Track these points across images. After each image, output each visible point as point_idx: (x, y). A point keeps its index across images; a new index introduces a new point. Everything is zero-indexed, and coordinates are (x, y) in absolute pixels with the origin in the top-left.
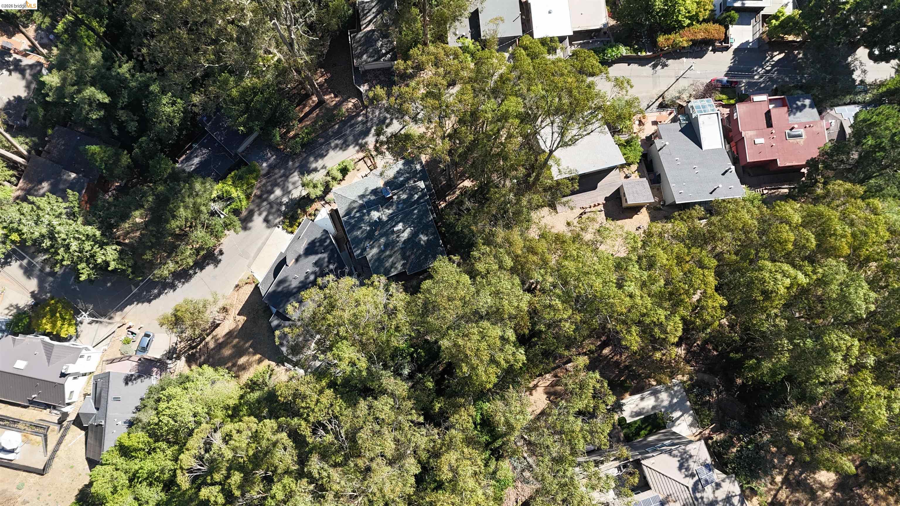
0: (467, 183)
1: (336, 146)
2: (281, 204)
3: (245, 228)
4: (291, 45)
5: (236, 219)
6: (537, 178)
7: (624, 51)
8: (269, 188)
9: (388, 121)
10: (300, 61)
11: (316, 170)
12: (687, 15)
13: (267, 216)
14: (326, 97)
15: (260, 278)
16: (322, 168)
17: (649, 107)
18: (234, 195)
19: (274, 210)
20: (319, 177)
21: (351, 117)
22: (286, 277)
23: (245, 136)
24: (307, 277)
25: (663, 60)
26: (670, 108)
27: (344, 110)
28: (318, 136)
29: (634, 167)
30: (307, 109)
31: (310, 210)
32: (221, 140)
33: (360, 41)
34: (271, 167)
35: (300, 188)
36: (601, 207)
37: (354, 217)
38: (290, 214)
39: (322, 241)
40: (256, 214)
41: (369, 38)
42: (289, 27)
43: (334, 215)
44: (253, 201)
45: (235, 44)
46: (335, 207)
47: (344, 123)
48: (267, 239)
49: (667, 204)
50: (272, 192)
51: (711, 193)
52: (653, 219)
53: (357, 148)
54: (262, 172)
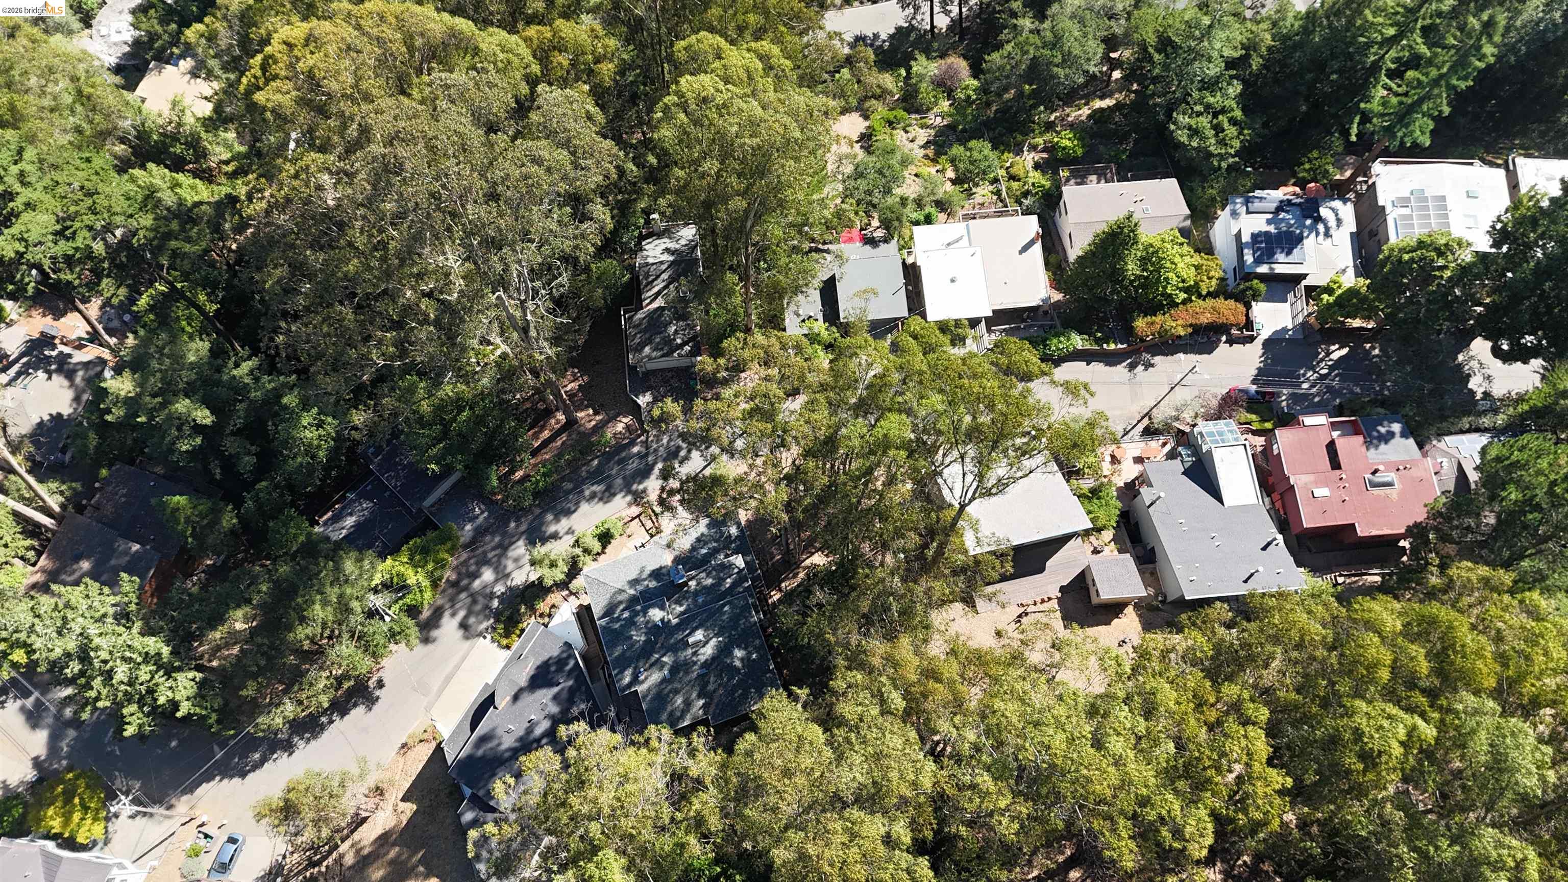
0: (818, 559)
1: (593, 496)
2: (491, 596)
3: (426, 640)
4: (525, 330)
5: (410, 622)
6: (940, 551)
7: (1078, 341)
8: (473, 568)
9: (683, 453)
10: (537, 356)
11: (555, 536)
12: (1181, 285)
13: (466, 617)
14: (580, 415)
15: (445, 731)
16: (567, 533)
17: (1126, 433)
18: (412, 580)
19: (478, 607)
20: (560, 549)
21: (620, 448)
22: (494, 730)
23: (438, 478)
24: (529, 731)
25: (1146, 356)
26: (1162, 434)
27: (609, 435)
28: (563, 479)
29: (1108, 535)
30: (546, 434)
31: (543, 607)
32: (395, 487)
33: (640, 324)
34: (479, 533)
35: (528, 567)
36: (1054, 604)
37: (618, 619)
38: (507, 613)
39: (560, 662)
40: (447, 614)
41: (656, 321)
42: (523, 302)
43: (584, 615)
44: (444, 591)
45: (432, 328)
46: (585, 600)
47: (607, 457)
48: (464, 659)
49: (1170, 598)
50: (476, 575)
51: (1246, 581)
52: (1148, 626)
53: (629, 498)
54: (462, 540)
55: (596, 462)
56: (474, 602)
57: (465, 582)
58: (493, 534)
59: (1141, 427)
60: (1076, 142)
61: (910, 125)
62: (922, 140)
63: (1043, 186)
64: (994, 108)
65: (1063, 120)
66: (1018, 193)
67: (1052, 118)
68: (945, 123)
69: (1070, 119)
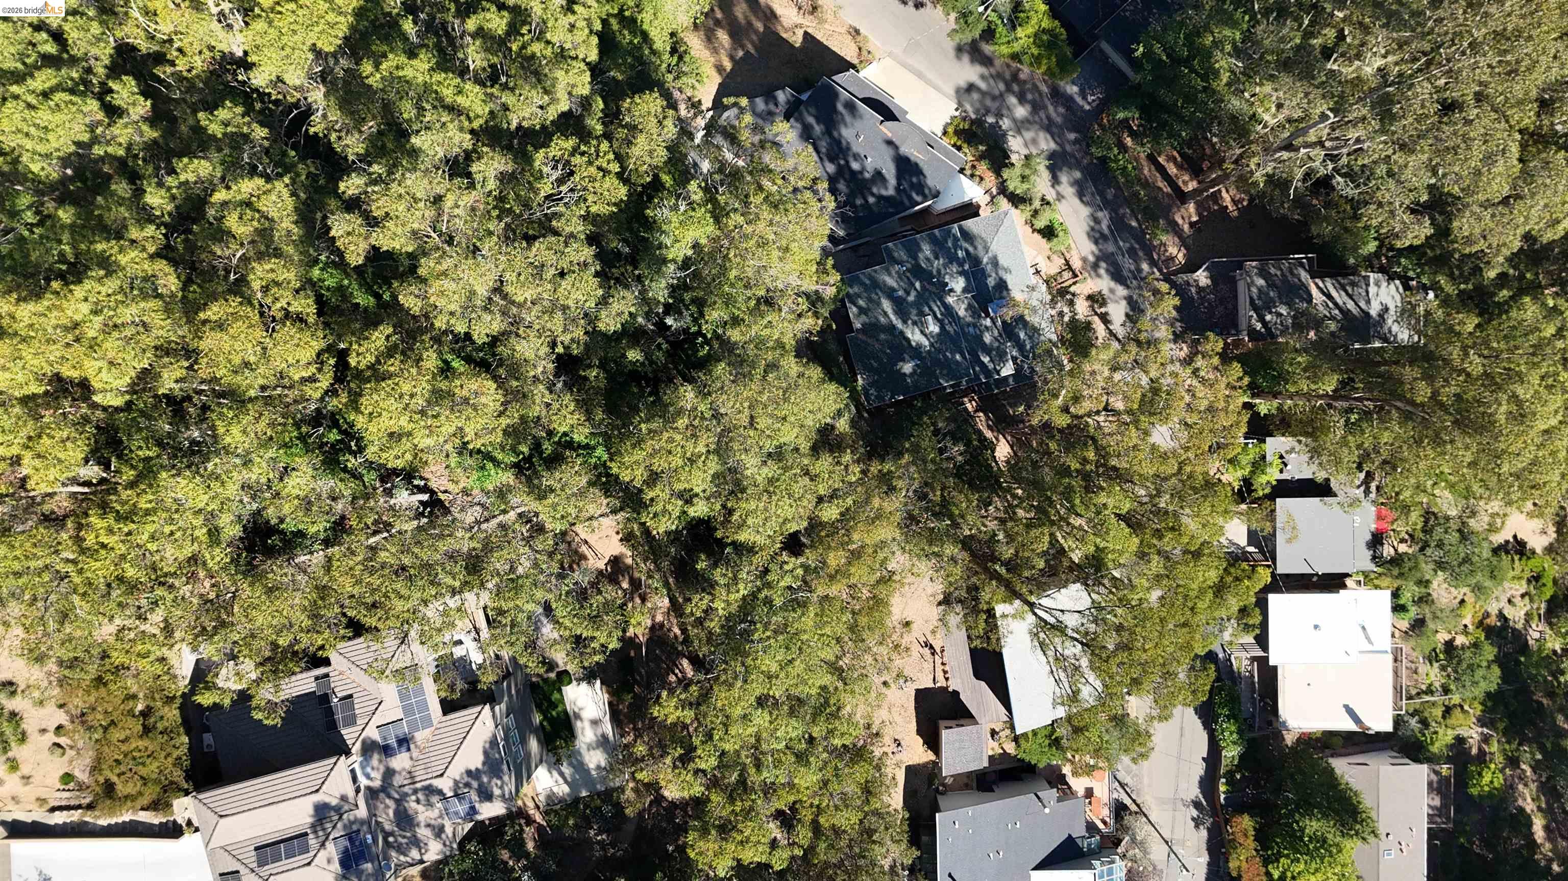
1: (1096, 221)
2: (999, 115)
3: (959, 49)
4: (1289, 147)
5: (977, 34)
7: (1231, 753)
8: (1029, 96)
10: (1255, 160)
11: (1055, 181)
12: (1289, 874)
13: (978, 89)
14: (1192, 207)
15: (869, 74)
16: (1058, 194)
17: (1122, 785)
18: (1020, 33)
19: (988, 102)
20: (1041, 185)
21: (1150, 251)
22: (860, 120)
23: (1128, 54)
24: (856, 157)
25: (1209, 821)
26: (1116, 822)
27: (1164, 238)
28: (1118, 188)
29: (1010, 748)
30: (1172, 170)
31: (983, 168)
32: (1124, 10)
33: (1292, 273)
34: (1067, 101)
35: (1026, 152)
36: (941, 683)
37: (956, 246)
38: (979, 132)
39: (921, 188)
40: (984, 70)
41: (1296, 292)
42: (1321, 143)
43: (970, 210)
44: (1008, 66)
45: (1298, 41)
46: (984, 212)
47: (1139, 236)
48: (936, 88)
49: (939, 797)
50: (1022, 100)
51: (950, 875)
52: (911, 771)
53: (1091, 258)
54: (1062, 83)
55: (1134, 224)
56: (994, 98)
57: (1016, 88)
58: (1063, 117)
59: (1128, 801)
60: (1486, 789)
61: (1531, 601)
63: (1432, 743)
65: (1521, 779)
66: (1426, 714)
67: (1524, 767)
68: (1531, 642)
69: (1521, 787)
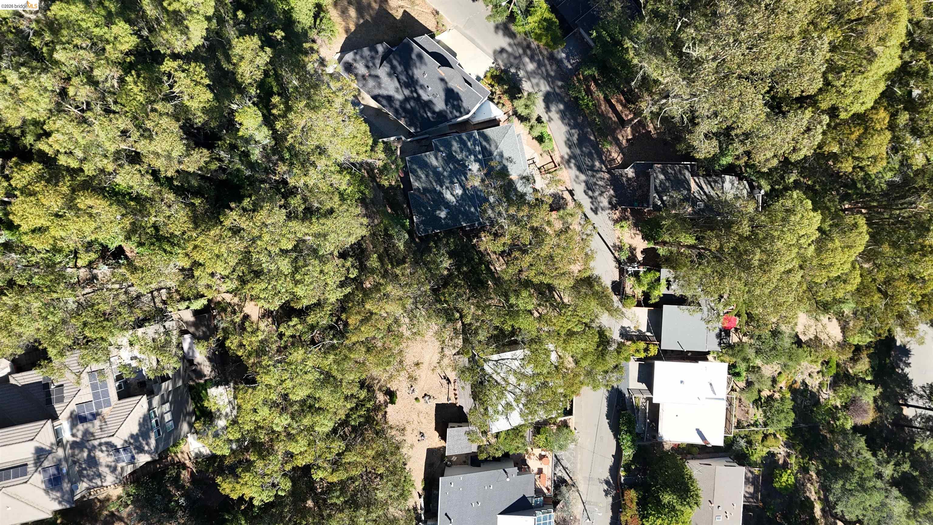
1: (571, 135)
2: (518, 68)
3: (497, 28)
7: (628, 453)
8: (536, 58)
11: (548, 109)
13: (507, 52)
14: (629, 130)
16: (549, 117)
19: (512, 60)
20: (538, 110)
21: (600, 154)
22: (426, 64)
24: (422, 87)
25: (613, 492)
26: (556, 489)
27: (610, 148)
30: (619, 108)
33: (681, 173)
34: (559, 62)
36: (453, 401)
38: (505, 77)
39: (459, 107)
40: (511, 41)
41: (681, 184)
43: (494, 123)
44: (524, 39)
46: (503, 124)
47: (595, 145)
48: (482, 49)
50: (532, 59)
51: (446, 514)
52: (431, 451)
53: (566, 157)
54: (555, 51)
55: (592, 138)
56: (515, 58)
57: (529, 52)
58: (556, 71)
59: (567, 478)
60: (784, 484)
61: (823, 375)
62: (808, 381)
63: (752, 455)
64: (828, 436)
65: (809, 480)
66: (752, 438)
67: (811, 473)
68: (822, 400)
69: (809, 485)
